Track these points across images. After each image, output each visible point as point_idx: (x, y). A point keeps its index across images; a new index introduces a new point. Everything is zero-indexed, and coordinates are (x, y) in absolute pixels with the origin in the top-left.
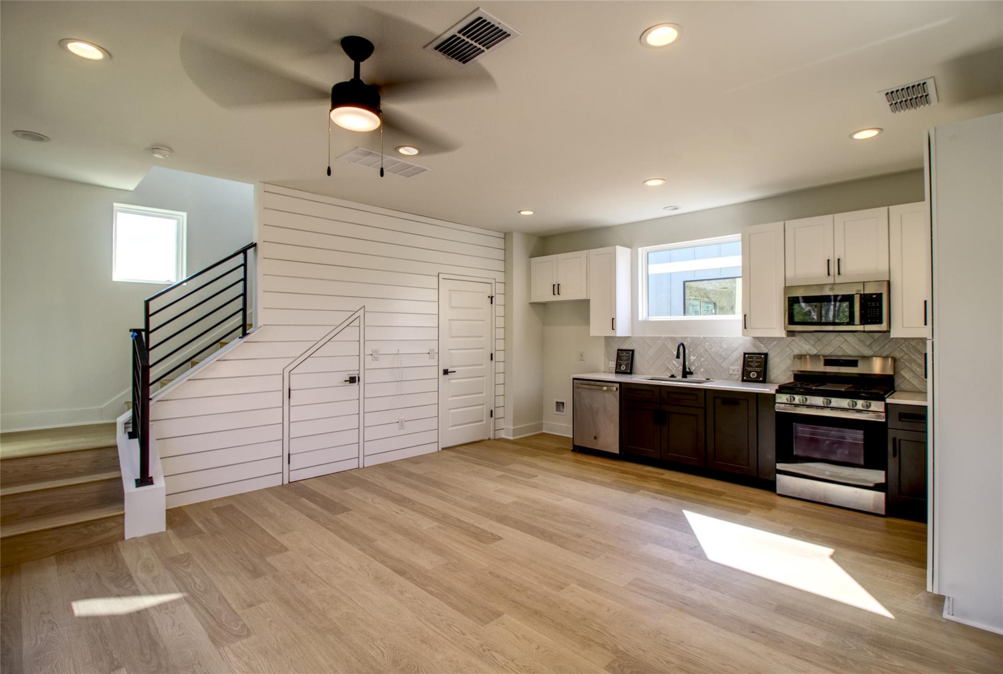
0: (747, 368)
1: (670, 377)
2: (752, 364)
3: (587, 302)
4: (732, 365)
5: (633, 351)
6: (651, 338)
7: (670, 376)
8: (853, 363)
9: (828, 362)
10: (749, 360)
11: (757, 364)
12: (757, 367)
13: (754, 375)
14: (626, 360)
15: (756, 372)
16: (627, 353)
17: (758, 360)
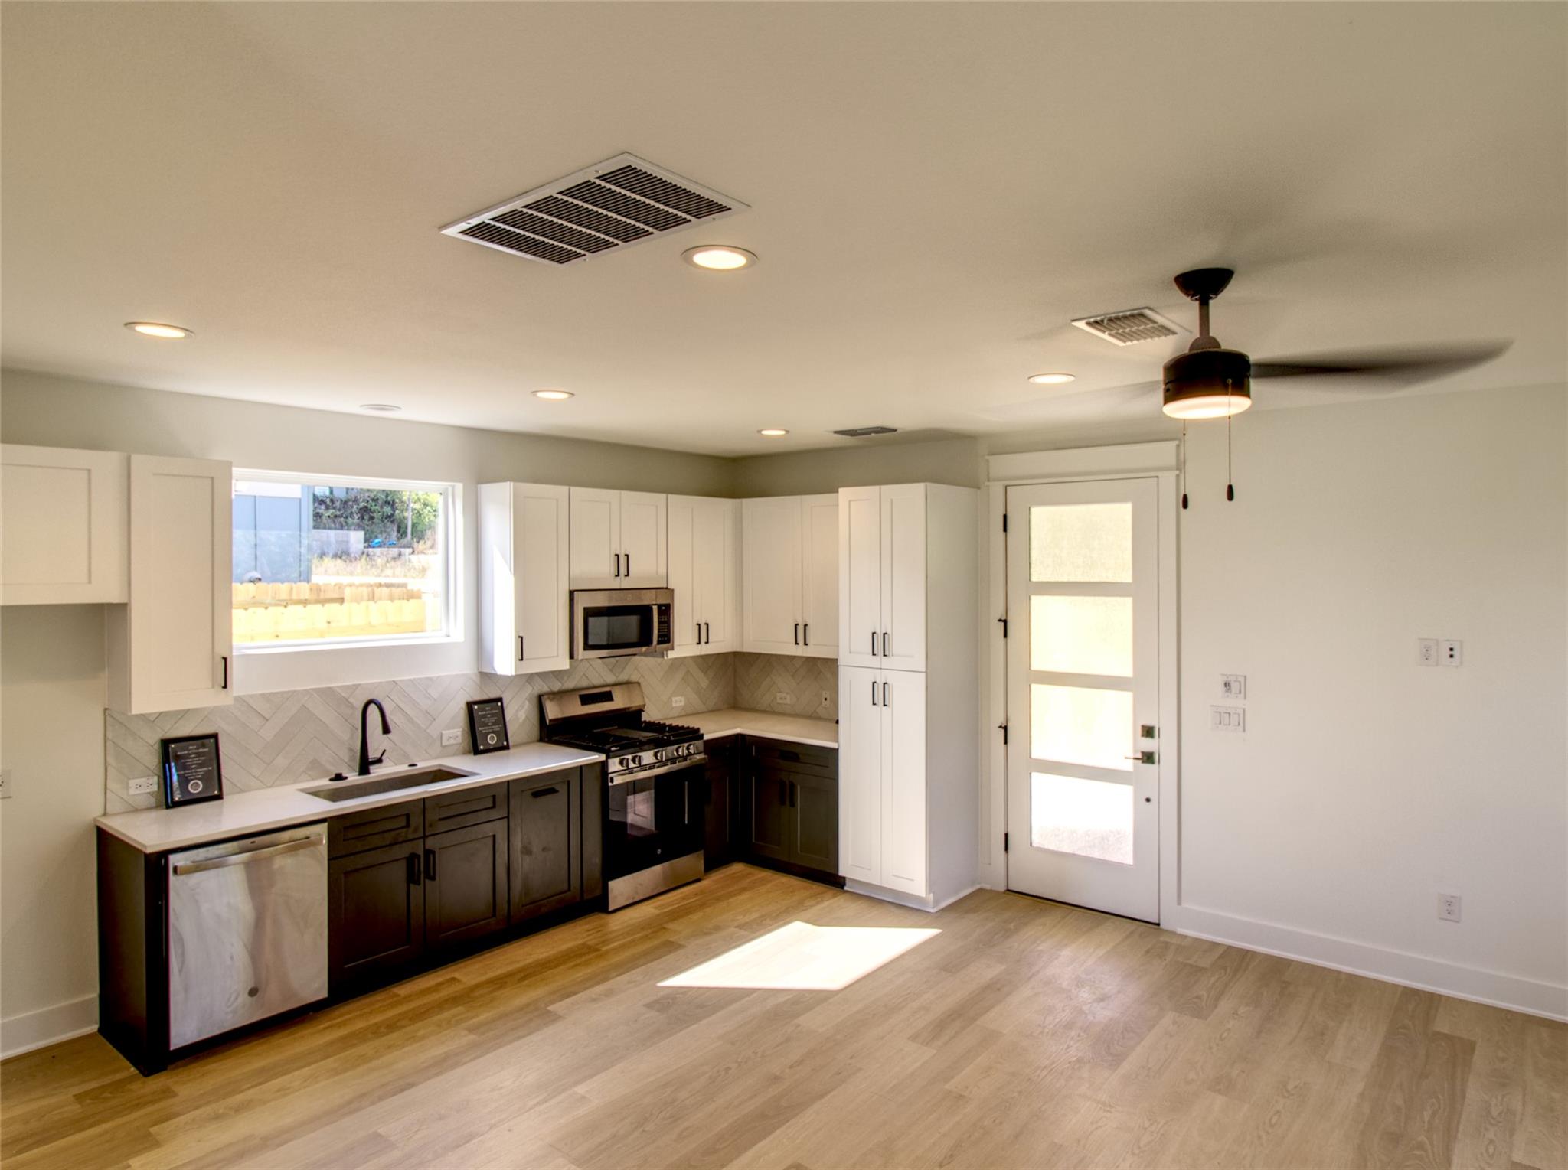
0: (480, 729)
1: (331, 780)
2: (486, 720)
3: (119, 611)
4: (448, 727)
5: (215, 736)
6: (267, 698)
7: (333, 776)
8: (607, 697)
9: (586, 700)
10: (480, 713)
11: (493, 720)
12: (494, 724)
13: (492, 738)
14: (201, 765)
15: (493, 732)
16: (203, 746)
17: (494, 711)
